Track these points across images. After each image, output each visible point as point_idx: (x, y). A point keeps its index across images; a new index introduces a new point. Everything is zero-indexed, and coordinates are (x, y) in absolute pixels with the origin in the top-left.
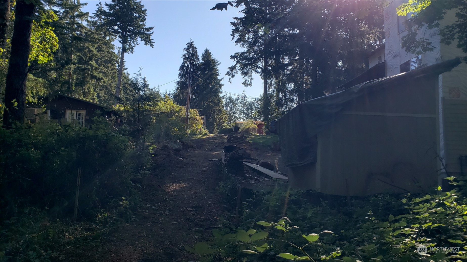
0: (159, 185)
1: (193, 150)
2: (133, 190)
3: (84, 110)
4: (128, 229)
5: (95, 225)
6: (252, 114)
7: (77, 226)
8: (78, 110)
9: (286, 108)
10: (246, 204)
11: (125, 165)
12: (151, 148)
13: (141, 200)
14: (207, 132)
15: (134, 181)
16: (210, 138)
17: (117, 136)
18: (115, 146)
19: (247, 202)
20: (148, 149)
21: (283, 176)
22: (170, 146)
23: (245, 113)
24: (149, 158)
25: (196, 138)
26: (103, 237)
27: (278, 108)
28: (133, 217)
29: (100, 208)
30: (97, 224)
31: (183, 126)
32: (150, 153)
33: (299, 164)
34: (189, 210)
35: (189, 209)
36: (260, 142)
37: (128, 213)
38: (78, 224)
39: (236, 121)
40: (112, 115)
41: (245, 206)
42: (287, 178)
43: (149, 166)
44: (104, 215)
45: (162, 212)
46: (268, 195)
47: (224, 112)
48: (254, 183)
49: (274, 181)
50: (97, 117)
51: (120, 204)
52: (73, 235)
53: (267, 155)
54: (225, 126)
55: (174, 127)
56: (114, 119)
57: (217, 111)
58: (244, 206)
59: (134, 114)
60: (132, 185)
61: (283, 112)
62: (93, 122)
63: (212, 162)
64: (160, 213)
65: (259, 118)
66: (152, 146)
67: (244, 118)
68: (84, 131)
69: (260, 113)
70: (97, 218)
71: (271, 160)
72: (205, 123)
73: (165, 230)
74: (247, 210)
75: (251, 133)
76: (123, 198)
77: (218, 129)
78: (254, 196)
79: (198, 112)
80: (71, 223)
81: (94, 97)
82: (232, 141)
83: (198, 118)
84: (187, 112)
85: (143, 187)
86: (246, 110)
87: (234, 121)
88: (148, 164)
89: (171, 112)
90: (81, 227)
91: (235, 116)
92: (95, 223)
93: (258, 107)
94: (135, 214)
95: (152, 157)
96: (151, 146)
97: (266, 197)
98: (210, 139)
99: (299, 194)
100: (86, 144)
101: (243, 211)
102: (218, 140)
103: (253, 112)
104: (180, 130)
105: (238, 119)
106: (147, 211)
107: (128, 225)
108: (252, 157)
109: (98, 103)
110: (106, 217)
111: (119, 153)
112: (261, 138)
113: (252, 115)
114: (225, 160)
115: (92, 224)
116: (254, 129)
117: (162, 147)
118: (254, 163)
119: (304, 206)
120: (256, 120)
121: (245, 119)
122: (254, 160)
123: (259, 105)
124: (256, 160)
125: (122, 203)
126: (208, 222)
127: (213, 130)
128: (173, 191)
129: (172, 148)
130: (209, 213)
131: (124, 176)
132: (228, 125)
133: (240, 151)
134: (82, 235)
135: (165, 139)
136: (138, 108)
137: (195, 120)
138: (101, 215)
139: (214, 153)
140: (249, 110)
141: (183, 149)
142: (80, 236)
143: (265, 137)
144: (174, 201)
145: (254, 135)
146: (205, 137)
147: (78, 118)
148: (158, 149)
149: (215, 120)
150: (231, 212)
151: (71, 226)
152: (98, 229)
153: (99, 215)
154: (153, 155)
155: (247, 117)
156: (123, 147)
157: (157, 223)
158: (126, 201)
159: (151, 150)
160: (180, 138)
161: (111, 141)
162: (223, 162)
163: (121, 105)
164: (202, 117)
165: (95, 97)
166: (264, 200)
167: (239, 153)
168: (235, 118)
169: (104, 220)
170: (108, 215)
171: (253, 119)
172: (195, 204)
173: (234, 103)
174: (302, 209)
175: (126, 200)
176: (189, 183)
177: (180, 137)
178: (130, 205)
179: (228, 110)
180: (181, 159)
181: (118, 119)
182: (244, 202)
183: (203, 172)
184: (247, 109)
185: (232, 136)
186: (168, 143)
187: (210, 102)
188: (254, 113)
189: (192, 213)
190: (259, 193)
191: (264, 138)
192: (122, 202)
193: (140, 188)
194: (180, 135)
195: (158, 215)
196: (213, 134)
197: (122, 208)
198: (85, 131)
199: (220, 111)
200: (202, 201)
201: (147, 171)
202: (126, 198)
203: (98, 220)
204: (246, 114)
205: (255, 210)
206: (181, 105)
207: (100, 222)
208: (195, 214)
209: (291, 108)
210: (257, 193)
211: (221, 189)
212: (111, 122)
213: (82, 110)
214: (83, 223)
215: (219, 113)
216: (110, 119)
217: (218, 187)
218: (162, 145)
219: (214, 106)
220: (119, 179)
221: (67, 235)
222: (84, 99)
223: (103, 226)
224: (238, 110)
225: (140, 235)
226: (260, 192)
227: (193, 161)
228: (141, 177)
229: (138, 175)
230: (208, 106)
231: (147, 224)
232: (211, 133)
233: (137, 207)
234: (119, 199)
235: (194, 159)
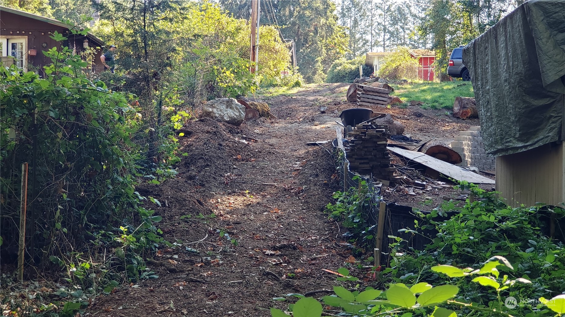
0: (197, 200)
1: (269, 121)
2: (143, 210)
3: (23, 35)
4: (136, 295)
5: (64, 287)
6: (405, 32)
7: (27, 290)
8: (9, 37)
9: (489, 15)
10: (396, 242)
11: (122, 157)
12: (175, 118)
13: (161, 233)
14: (301, 79)
15: (144, 192)
16: (307, 93)
17: (102, 91)
18: (97, 114)
19: (398, 235)
20: (171, 121)
21: (482, 176)
22: (217, 112)
23: (389, 32)
24: (173, 141)
25: (275, 94)
26: (83, 313)
27: (470, 16)
28: (145, 271)
29: (74, 251)
30: (68, 285)
31: (246, 66)
32: (174, 130)
33: (521, 147)
34: (268, 255)
35: (268, 252)
36: (425, 100)
37: (135, 262)
38: (27, 286)
39: (366, 51)
40: (86, 45)
41: (396, 244)
42: (493, 182)
43: (174, 158)
44: (83, 265)
45: (209, 258)
46: (448, 218)
47: (339, 31)
48: (413, 194)
49: (463, 187)
50: (55, 49)
51: (115, 241)
52: (19, 309)
53: (444, 128)
54: (341, 65)
55: (225, 68)
56: (90, 54)
57: (322, 29)
58: (392, 245)
59: (135, 41)
60: (140, 201)
61: (481, 27)
62: (48, 61)
63: (317, 147)
64: (204, 261)
65: (422, 43)
66: (179, 112)
67: (387, 43)
68: (30, 80)
69: (424, 30)
70: (69, 273)
71: (453, 141)
72: (294, 59)
73: (217, 297)
74: (401, 254)
75: (405, 78)
76: (122, 228)
77: (324, 71)
78: (416, 222)
79: (278, 33)
80: (13, 283)
81: (43, 5)
82: (359, 98)
83: (279, 46)
84: (253, 33)
85: (164, 204)
86: (393, 24)
87: (363, 52)
88: (172, 153)
89: (217, 35)
90: (35, 292)
91: (365, 40)
92: (63, 283)
93: (420, 15)
94: (149, 264)
95: (181, 138)
96: (176, 113)
97: (444, 224)
98: (310, 95)
99: (522, 216)
100: (36, 109)
101: (392, 255)
102: (326, 98)
103: (409, 29)
104: (238, 75)
105: (372, 46)
106: (176, 256)
107: (136, 286)
108: (408, 136)
109: (53, 18)
110: (87, 269)
111: (108, 130)
112: (429, 89)
113: (405, 35)
114: (345, 143)
115: (58, 285)
116: (410, 69)
117: (201, 116)
118: (413, 148)
119: (535, 243)
120: (416, 48)
121: (388, 46)
122: (412, 141)
123: (424, 9)
124: (417, 142)
125: (119, 240)
126: (312, 280)
127: (314, 73)
128: (231, 213)
129: (222, 118)
130: (312, 260)
131: (121, 179)
132: (350, 61)
133: (379, 121)
134: (37, 309)
135: (205, 98)
136: (145, 26)
137: (271, 51)
138: (76, 265)
139: (318, 128)
140: (397, 23)
141: (247, 119)
142: (34, 312)
143: (438, 86)
144: (233, 234)
145: (411, 83)
146: (295, 90)
147: (10, 54)
148: (191, 119)
149: (316, 51)
150: (362, 257)
151: (13, 290)
152: (71, 295)
153: (73, 266)
154: (182, 134)
155: (394, 41)
156: (117, 116)
157: (199, 281)
158: (128, 235)
159: (177, 122)
160: (239, 95)
161: (89, 102)
162: (341, 146)
163: (106, 21)
164: (287, 44)
165: (45, 5)
166: (441, 231)
167: (376, 125)
168: (364, 44)
169: (83, 275)
170: (91, 265)
171: (408, 45)
172: (279, 242)
173: (361, 8)
174: (528, 250)
175: (128, 233)
176: (264, 196)
177: (239, 93)
178: (137, 244)
179: (349, 26)
180: (244, 141)
181: (99, 54)
182: (393, 237)
183: (295, 171)
184: (395, 21)
185: (359, 86)
186: (212, 106)
187: (305, 9)
188: (411, 31)
189: (275, 261)
190: (428, 215)
191: (435, 90)
192: (120, 237)
193: (157, 205)
194: (239, 88)
195: (199, 265)
196: (313, 82)
197: (121, 251)
198: (32, 81)
199: (330, 29)
200: (295, 234)
201: (170, 168)
202: (128, 228)
203: (70, 276)
204: (392, 34)
205: (419, 255)
206: (238, 18)
207: (76, 280)
208: (281, 263)
209: (499, 16)
210: (422, 216)
211: (339, 207)
212: (85, 60)
213: (18, 35)
214: (37, 284)
215: (326, 32)
216: (82, 53)
217: (330, 204)
218: (200, 112)
219: (316, 17)
220: (111, 187)
221: (5, 310)
222: (21, 10)
223: (82, 289)
224: (372, 25)
225: (162, 309)
226: (430, 213)
227: (271, 145)
228: (158, 183)
229: (151, 179)
230: (301, 17)
231: (177, 285)
232: (309, 80)
233: (154, 249)
234: (113, 231)
235: (273, 141)
